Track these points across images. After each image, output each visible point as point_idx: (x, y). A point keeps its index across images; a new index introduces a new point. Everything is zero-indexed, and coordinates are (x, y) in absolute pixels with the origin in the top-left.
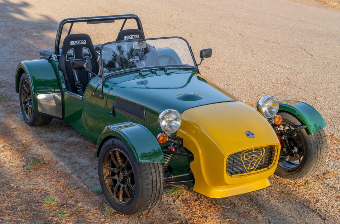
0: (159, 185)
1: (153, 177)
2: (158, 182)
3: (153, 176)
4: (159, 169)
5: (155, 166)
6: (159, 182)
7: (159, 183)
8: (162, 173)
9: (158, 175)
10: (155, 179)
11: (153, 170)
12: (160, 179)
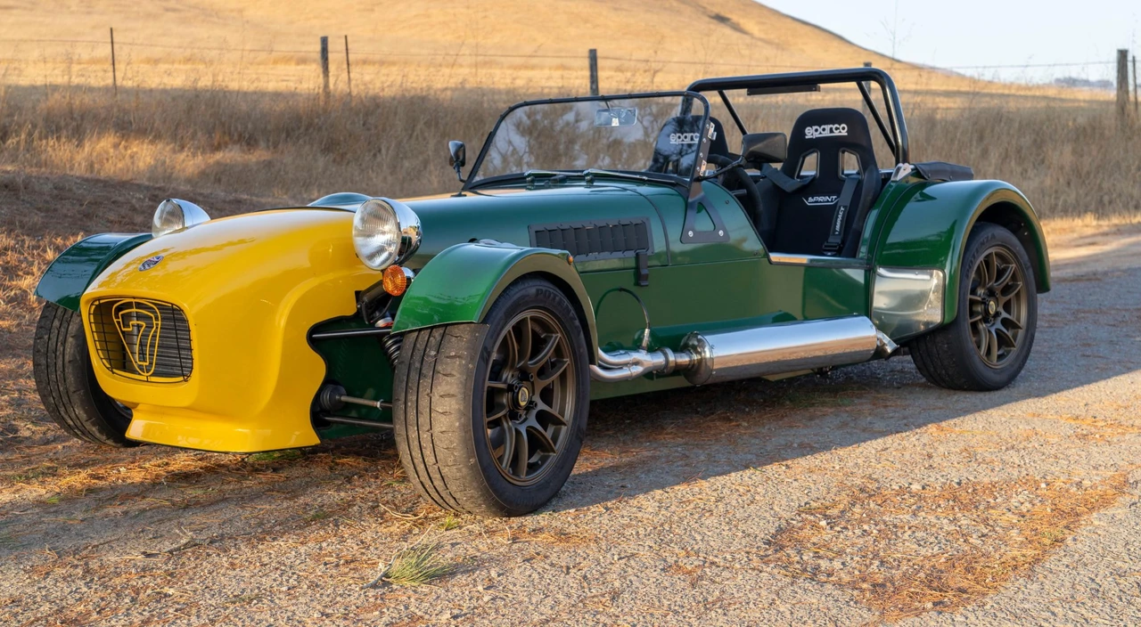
0: (60, 363)
1: (49, 339)
2: (58, 353)
3: (51, 336)
4: (69, 325)
5: (66, 316)
6: (61, 356)
7: (61, 358)
8: (72, 337)
9: (61, 338)
10: (54, 344)
11: (56, 323)
12: (64, 350)
